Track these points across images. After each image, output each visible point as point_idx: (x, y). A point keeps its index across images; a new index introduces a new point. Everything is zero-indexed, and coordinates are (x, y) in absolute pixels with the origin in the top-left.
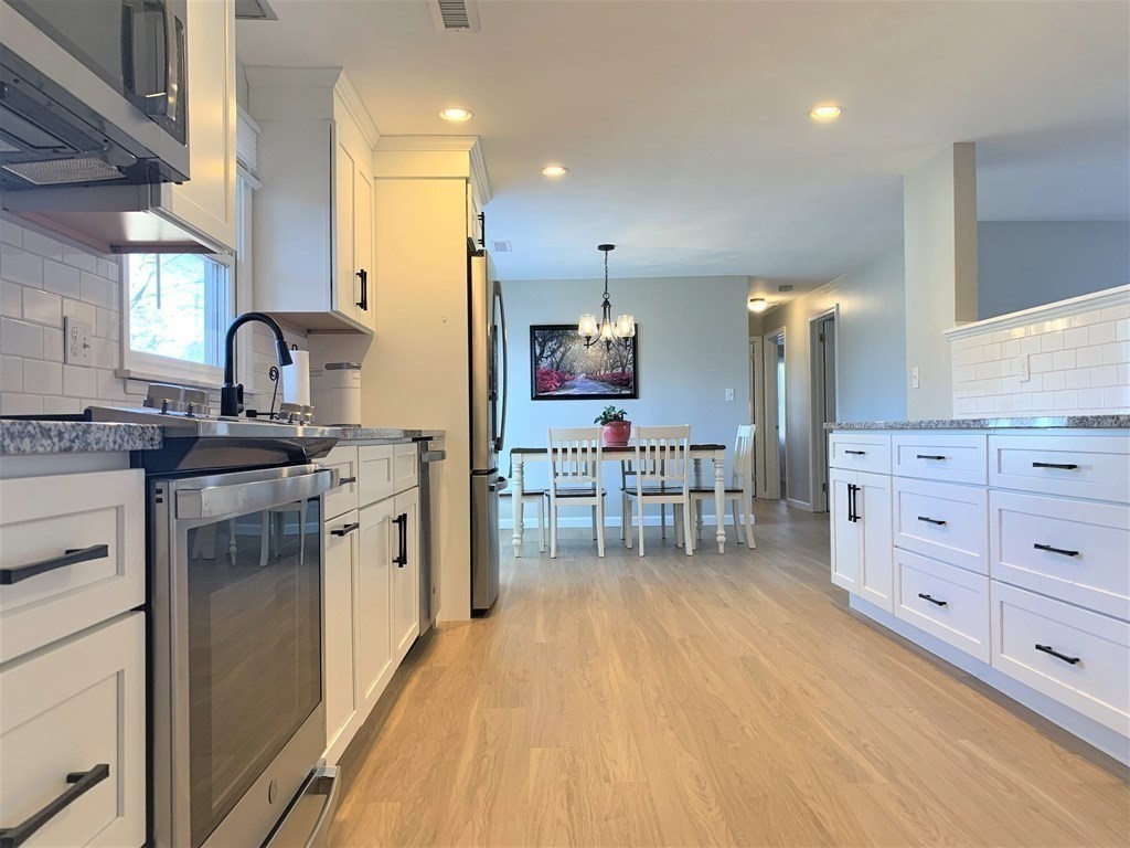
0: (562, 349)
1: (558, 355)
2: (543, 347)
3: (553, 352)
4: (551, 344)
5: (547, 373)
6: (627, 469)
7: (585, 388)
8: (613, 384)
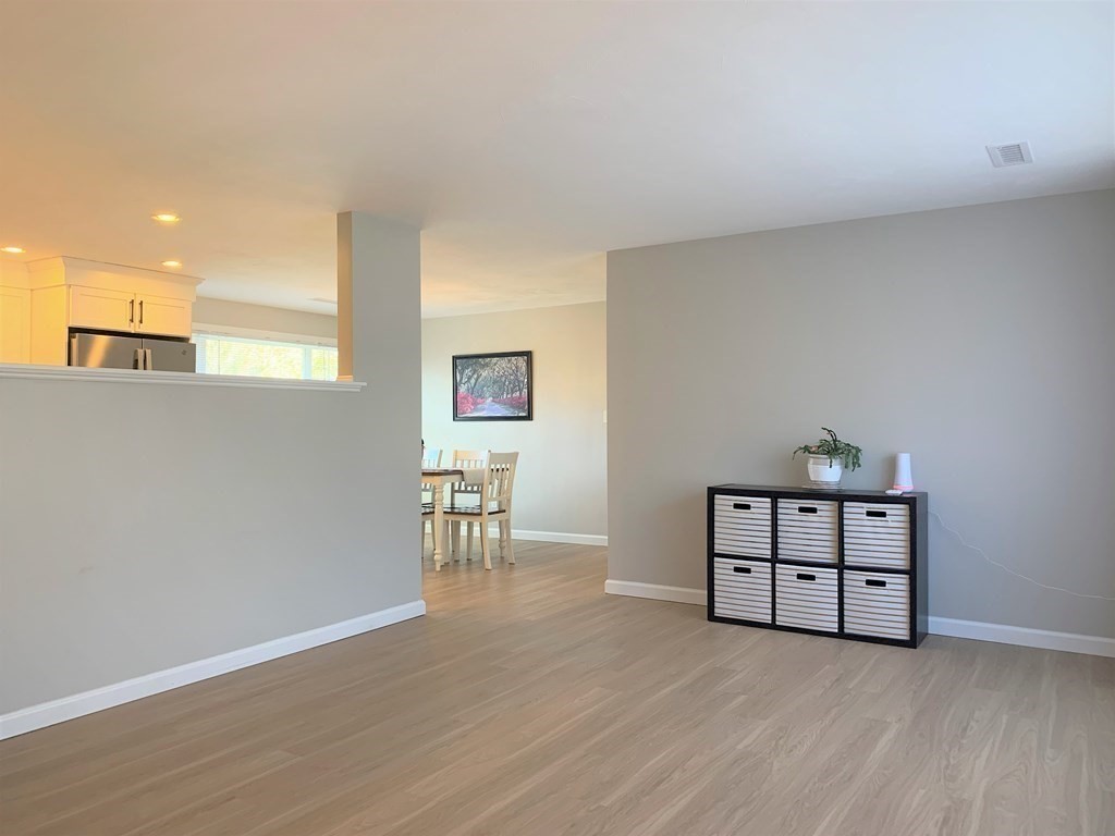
0: (475, 376)
1: (473, 381)
2: (462, 374)
3: (470, 378)
4: (468, 372)
5: (464, 398)
6: (457, 488)
7: (493, 411)
8: (512, 406)
